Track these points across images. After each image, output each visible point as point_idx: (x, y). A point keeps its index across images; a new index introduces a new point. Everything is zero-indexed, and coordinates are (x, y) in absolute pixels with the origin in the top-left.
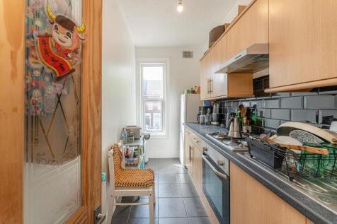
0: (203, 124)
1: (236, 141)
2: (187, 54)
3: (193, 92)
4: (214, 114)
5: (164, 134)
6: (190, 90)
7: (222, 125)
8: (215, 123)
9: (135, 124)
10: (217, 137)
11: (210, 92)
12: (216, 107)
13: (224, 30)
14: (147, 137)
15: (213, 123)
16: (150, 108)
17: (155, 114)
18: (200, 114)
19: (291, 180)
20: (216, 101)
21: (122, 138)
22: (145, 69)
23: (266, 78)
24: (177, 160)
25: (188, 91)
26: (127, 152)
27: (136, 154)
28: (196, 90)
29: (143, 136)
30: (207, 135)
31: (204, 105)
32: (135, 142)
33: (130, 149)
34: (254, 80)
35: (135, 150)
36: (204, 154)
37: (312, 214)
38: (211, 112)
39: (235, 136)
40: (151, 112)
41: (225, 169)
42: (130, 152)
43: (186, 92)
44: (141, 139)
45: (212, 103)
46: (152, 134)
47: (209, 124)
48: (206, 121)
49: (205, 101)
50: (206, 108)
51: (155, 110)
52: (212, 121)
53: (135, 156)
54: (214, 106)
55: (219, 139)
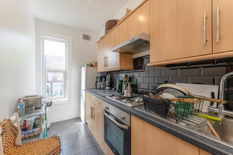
0: (100, 89)
1: (129, 99)
2: (86, 37)
3: (92, 66)
4: (107, 82)
5: (66, 99)
6: (89, 64)
7: (113, 89)
8: (108, 88)
9: (35, 94)
10: (114, 97)
11: (106, 66)
12: (108, 77)
13: (116, 24)
14: (49, 105)
15: (107, 88)
16: (50, 79)
17: (54, 84)
18: (97, 82)
19: (177, 122)
20: (108, 73)
21: (16, 110)
22: (46, 41)
23: (148, 57)
24: (79, 119)
25: (88, 65)
26: (25, 124)
27: (37, 123)
28: (94, 65)
29: (45, 105)
30: (107, 97)
31: (100, 75)
32: (35, 112)
33: (29, 119)
34: (134, 59)
35: (35, 120)
36: (106, 112)
37: (209, 147)
38: (105, 80)
39: (129, 96)
40: (51, 82)
41: (127, 122)
42: (28, 124)
43: (86, 65)
44: (43, 107)
45: (105, 74)
46: (53, 101)
47: (104, 88)
48: (102, 87)
49: (101, 73)
50: (101, 78)
51: (55, 80)
52: (106, 86)
53: (35, 126)
54: (107, 76)
55: (117, 99)
